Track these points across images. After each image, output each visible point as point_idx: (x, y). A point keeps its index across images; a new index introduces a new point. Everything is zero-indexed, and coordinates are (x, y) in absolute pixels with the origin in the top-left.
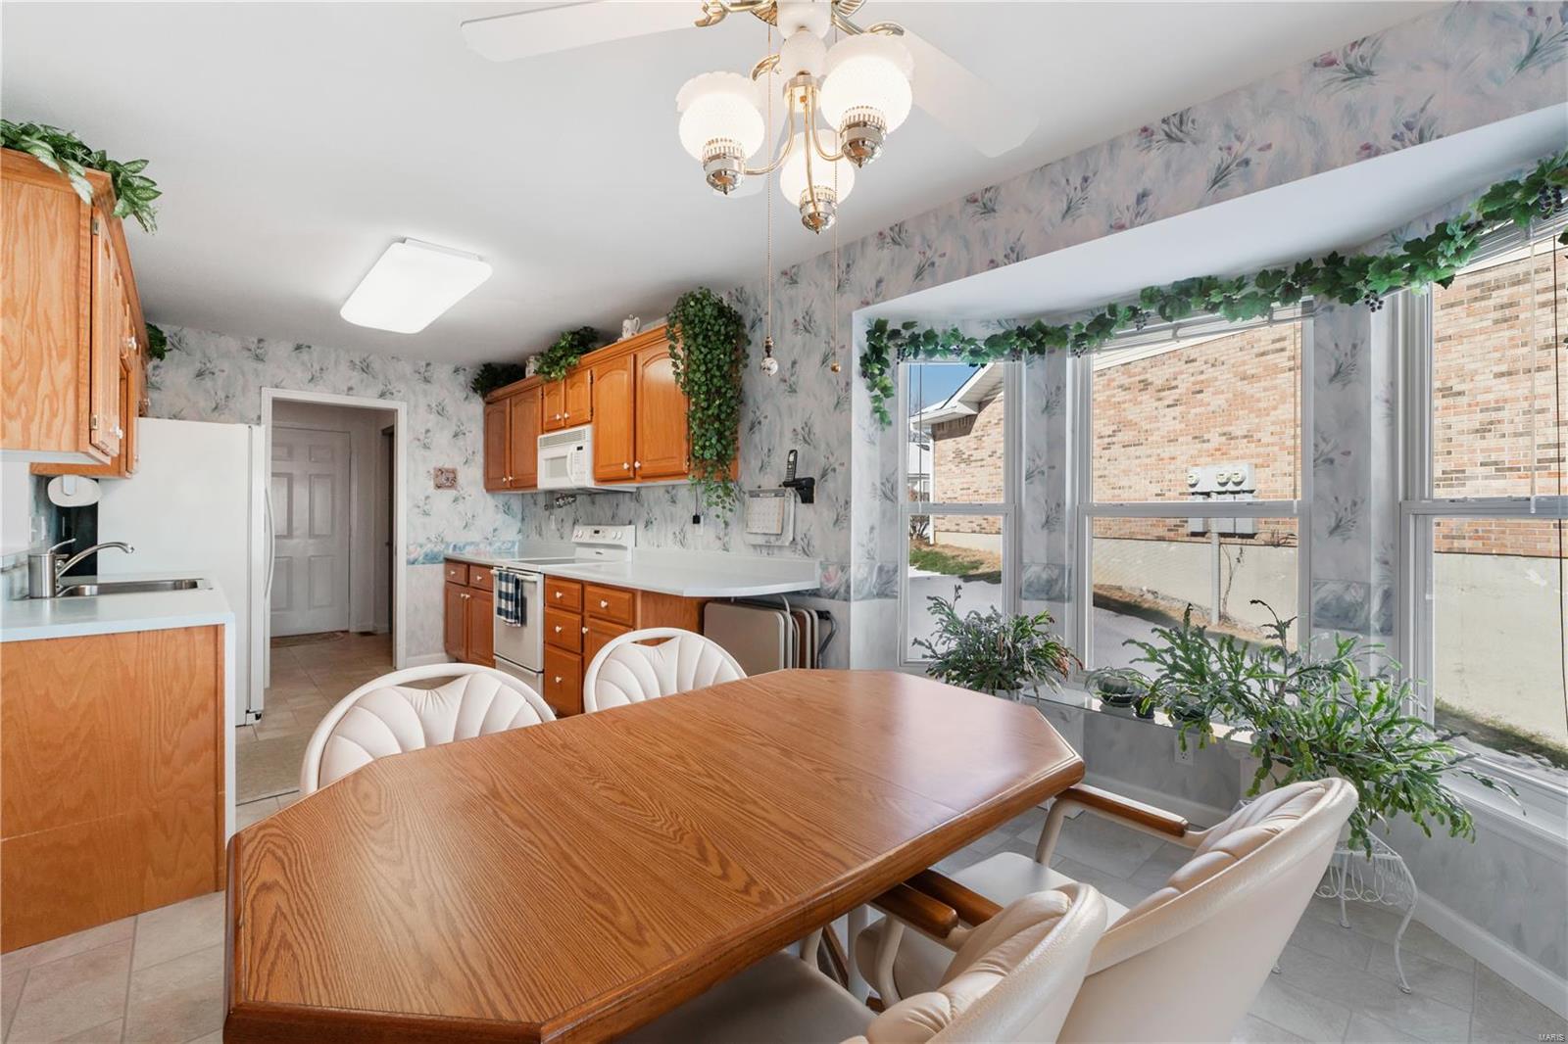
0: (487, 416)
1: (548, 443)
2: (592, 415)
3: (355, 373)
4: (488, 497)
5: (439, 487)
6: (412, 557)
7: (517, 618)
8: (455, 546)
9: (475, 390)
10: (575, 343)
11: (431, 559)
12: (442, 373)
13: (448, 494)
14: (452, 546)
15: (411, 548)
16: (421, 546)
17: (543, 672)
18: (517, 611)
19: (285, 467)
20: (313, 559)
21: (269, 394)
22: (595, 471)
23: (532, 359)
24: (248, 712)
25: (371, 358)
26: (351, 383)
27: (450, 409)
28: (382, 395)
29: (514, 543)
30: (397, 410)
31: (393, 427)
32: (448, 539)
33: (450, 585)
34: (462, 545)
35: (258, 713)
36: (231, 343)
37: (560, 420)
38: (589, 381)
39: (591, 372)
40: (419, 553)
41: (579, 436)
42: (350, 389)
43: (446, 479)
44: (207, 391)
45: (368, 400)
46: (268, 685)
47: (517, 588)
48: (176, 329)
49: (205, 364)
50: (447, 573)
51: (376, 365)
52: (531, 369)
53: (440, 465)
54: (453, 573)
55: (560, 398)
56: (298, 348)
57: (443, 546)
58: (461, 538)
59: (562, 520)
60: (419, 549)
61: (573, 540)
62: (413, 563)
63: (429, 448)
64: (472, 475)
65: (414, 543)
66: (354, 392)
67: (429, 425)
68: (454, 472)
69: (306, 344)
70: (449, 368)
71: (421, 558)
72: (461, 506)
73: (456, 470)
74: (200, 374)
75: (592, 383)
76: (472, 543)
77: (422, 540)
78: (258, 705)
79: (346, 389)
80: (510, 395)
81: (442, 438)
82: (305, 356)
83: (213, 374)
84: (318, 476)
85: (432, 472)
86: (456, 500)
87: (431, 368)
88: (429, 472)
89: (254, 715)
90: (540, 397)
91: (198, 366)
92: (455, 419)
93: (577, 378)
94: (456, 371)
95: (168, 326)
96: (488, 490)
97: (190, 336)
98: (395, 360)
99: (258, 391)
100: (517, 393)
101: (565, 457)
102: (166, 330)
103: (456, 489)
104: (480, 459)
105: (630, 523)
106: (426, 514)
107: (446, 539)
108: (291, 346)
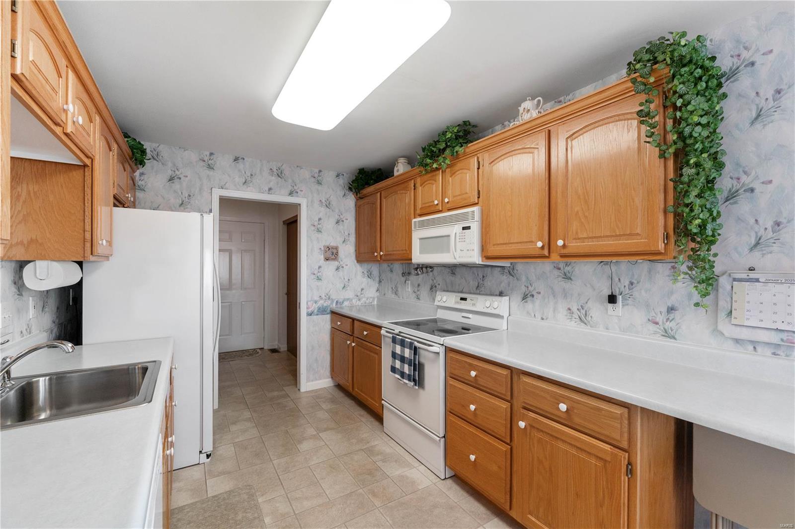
0: (358, 208)
1: (422, 225)
2: (479, 197)
3: (273, 178)
4: (358, 266)
5: (327, 259)
6: (310, 310)
7: (414, 380)
8: (337, 302)
9: (350, 189)
10: (461, 134)
11: (322, 311)
12: (329, 177)
13: (333, 264)
14: (335, 301)
15: (309, 303)
16: (316, 302)
17: (444, 437)
18: (414, 375)
19: (227, 246)
20: (243, 303)
21: (217, 193)
22: (483, 248)
23: (402, 160)
24: (200, 452)
25: (283, 167)
26: (271, 185)
27: (334, 203)
28: (291, 194)
29: (374, 298)
30: (300, 204)
31: (297, 216)
32: (333, 297)
33: (334, 331)
34: (341, 301)
35: (209, 453)
36: (192, 156)
37: (437, 204)
38: (476, 166)
39: (478, 158)
40: (314, 307)
41: (464, 217)
42: (270, 189)
43: (331, 254)
44: (175, 192)
45: (281, 197)
46: (216, 407)
47: (415, 354)
48: (155, 145)
49: (174, 171)
50: (332, 321)
51: (287, 172)
52: (401, 168)
53: (327, 244)
54: (339, 323)
55: (437, 187)
56: (236, 159)
57: (329, 302)
58: (342, 295)
59: (419, 285)
60: (314, 304)
61: (435, 304)
62: (311, 315)
63: (321, 232)
64: (348, 251)
65: (311, 300)
66: (272, 191)
67: (321, 215)
68: (336, 248)
69: (241, 157)
70: (333, 174)
71: (316, 311)
72: (341, 273)
73: (338, 247)
74: (171, 179)
75: (478, 168)
76: (348, 299)
77: (316, 298)
78: (208, 448)
79: (267, 190)
80: (380, 191)
81: (329, 224)
82: (241, 165)
83: (180, 178)
84: (245, 251)
85: (323, 249)
86: (337, 269)
87: (322, 174)
88: (320, 249)
89: (205, 455)
90: (413, 188)
91: (170, 173)
92: (337, 211)
93: (459, 165)
94: (338, 176)
95: (150, 143)
96: (358, 261)
97: (164, 150)
98: (299, 168)
99: (210, 191)
100: (387, 188)
101: (449, 236)
102: (147, 146)
103: (338, 261)
104: (353, 239)
105: (501, 294)
106: (319, 279)
107: (331, 297)
108: (232, 158)
